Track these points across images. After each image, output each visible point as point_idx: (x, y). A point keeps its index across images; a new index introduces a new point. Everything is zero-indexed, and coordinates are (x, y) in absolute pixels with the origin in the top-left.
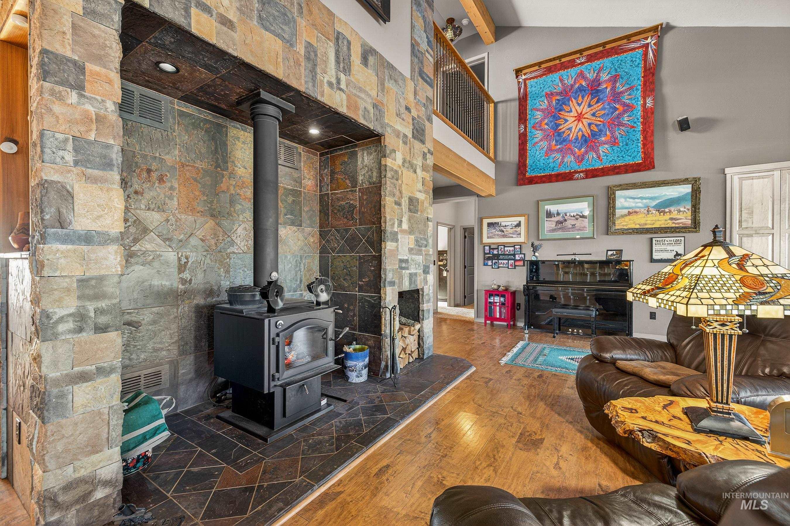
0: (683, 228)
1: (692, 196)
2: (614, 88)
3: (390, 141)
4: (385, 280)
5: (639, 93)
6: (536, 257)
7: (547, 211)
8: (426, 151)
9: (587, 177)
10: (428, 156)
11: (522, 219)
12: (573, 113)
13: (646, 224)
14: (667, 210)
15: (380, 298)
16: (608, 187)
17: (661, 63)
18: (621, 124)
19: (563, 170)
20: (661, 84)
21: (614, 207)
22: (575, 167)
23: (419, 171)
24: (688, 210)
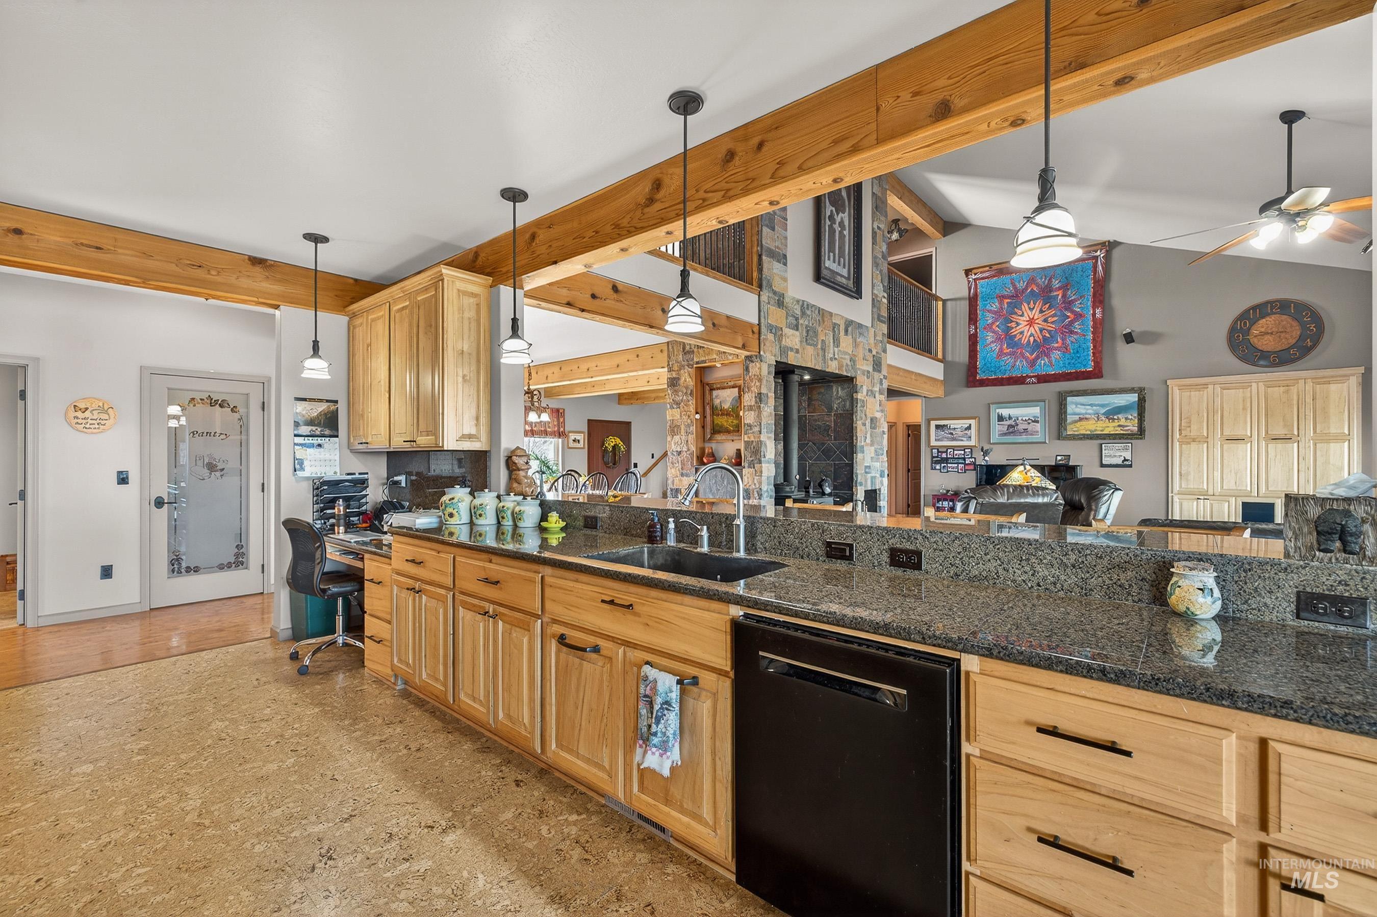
0: (1129, 435)
1: (1138, 405)
2: (1064, 296)
3: (861, 380)
4: (856, 481)
5: (1090, 303)
6: (986, 461)
7: (998, 415)
8: (882, 377)
9: (1039, 382)
10: (884, 380)
11: (973, 422)
12: (1026, 318)
13: (1096, 430)
14: (1115, 417)
15: (853, 494)
16: (1059, 392)
17: (1110, 276)
18: (1072, 332)
19: (1016, 373)
20: (1110, 297)
21: (1066, 412)
22: (1027, 371)
23: (877, 395)
24: (1135, 417)
